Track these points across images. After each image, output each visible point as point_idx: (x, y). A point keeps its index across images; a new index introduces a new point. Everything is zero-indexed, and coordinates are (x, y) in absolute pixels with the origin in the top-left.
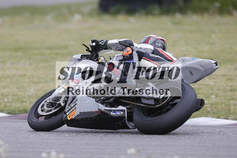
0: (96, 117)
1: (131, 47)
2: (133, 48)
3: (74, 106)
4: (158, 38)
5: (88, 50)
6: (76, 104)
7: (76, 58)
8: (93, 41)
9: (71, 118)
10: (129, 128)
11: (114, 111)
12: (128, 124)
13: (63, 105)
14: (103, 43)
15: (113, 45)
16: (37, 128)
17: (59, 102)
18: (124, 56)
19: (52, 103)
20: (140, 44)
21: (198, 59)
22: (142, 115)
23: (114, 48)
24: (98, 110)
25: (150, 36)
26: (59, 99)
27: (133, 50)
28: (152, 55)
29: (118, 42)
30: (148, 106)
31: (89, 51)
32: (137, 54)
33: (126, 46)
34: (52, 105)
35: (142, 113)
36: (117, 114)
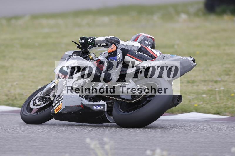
0: (79, 111)
1: (116, 44)
2: (117, 46)
3: (60, 100)
4: (147, 36)
5: (78, 47)
6: (62, 99)
7: (67, 54)
9: (57, 112)
10: (109, 122)
11: (95, 105)
12: (108, 118)
13: (52, 99)
14: (91, 40)
15: (101, 42)
16: (28, 121)
17: (48, 97)
19: (42, 97)
20: (127, 41)
21: (177, 57)
22: (120, 109)
23: (101, 45)
24: (81, 105)
25: (140, 34)
26: (49, 94)
27: (117, 47)
28: (136, 52)
29: (104, 39)
30: (127, 101)
31: (80, 48)
32: (121, 51)
34: (43, 99)
35: (121, 108)
36: (98, 108)
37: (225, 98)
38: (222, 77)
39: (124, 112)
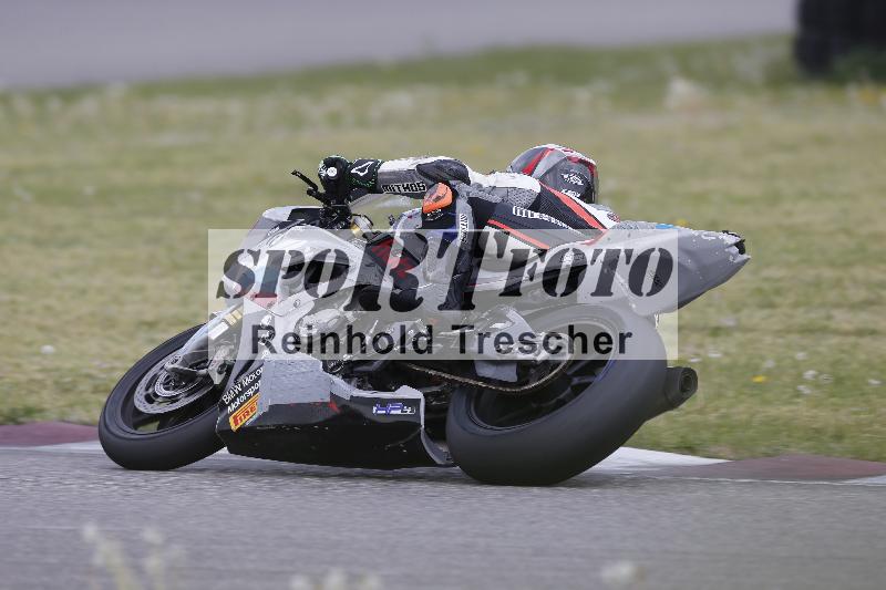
0: (323, 422)
2: (456, 188)
3: (252, 384)
5: (313, 192)
6: (259, 377)
7: (271, 220)
8: (329, 163)
9: (240, 424)
10: (432, 463)
11: (384, 403)
12: (427, 448)
13: (217, 380)
15: (398, 176)
16: (128, 458)
17: (203, 371)
18: (424, 215)
19: (181, 374)
20: (493, 172)
22: (475, 417)
23: (401, 187)
24: (328, 399)
26: (206, 361)
27: (455, 194)
28: (521, 213)
29: (414, 167)
30: (498, 386)
31: (319, 197)
32: (470, 209)
33: (436, 180)
34: (180, 378)
35: (476, 413)
36: (393, 412)
37: (731, 393)
38: (745, 313)
39: (489, 427)
